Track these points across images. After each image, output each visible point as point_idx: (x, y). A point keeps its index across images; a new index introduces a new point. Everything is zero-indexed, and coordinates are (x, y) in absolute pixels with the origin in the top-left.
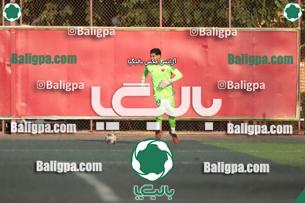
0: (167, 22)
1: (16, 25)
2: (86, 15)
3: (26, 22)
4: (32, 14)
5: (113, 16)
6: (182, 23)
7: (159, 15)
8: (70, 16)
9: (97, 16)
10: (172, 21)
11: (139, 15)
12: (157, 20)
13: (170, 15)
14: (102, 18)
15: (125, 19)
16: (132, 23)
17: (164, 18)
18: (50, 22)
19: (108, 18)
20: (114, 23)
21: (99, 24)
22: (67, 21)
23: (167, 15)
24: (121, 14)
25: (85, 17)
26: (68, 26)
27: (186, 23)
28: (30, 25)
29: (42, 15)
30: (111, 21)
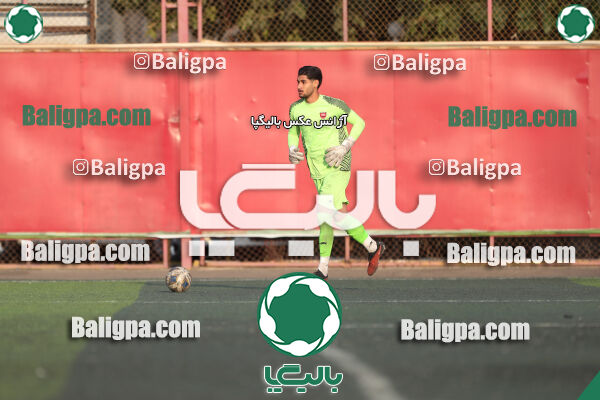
0: (502, 31)
1: (190, 41)
2: (335, 19)
3: (211, 34)
4: (222, 18)
5: (389, 19)
6: (535, 31)
7: (486, 17)
8: (301, 21)
9: (357, 19)
10: (512, 28)
11: (443, 18)
12: (482, 26)
13: (510, 17)
14: (367, 25)
15: (416, 26)
16: (429, 33)
17: (496, 23)
18: (260, 34)
19: (380, 24)
20: (392, 35)
21: (361, 36)
22: (295, 32)
23: (503, 16)
24: (406, 15)
25: (332, 23)
26: (297, 41)
27: (542, 31)
28: (219, 40)
29: (242, 19)
30: (386, 31)
